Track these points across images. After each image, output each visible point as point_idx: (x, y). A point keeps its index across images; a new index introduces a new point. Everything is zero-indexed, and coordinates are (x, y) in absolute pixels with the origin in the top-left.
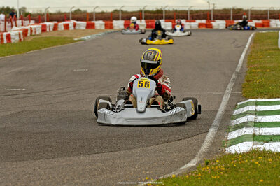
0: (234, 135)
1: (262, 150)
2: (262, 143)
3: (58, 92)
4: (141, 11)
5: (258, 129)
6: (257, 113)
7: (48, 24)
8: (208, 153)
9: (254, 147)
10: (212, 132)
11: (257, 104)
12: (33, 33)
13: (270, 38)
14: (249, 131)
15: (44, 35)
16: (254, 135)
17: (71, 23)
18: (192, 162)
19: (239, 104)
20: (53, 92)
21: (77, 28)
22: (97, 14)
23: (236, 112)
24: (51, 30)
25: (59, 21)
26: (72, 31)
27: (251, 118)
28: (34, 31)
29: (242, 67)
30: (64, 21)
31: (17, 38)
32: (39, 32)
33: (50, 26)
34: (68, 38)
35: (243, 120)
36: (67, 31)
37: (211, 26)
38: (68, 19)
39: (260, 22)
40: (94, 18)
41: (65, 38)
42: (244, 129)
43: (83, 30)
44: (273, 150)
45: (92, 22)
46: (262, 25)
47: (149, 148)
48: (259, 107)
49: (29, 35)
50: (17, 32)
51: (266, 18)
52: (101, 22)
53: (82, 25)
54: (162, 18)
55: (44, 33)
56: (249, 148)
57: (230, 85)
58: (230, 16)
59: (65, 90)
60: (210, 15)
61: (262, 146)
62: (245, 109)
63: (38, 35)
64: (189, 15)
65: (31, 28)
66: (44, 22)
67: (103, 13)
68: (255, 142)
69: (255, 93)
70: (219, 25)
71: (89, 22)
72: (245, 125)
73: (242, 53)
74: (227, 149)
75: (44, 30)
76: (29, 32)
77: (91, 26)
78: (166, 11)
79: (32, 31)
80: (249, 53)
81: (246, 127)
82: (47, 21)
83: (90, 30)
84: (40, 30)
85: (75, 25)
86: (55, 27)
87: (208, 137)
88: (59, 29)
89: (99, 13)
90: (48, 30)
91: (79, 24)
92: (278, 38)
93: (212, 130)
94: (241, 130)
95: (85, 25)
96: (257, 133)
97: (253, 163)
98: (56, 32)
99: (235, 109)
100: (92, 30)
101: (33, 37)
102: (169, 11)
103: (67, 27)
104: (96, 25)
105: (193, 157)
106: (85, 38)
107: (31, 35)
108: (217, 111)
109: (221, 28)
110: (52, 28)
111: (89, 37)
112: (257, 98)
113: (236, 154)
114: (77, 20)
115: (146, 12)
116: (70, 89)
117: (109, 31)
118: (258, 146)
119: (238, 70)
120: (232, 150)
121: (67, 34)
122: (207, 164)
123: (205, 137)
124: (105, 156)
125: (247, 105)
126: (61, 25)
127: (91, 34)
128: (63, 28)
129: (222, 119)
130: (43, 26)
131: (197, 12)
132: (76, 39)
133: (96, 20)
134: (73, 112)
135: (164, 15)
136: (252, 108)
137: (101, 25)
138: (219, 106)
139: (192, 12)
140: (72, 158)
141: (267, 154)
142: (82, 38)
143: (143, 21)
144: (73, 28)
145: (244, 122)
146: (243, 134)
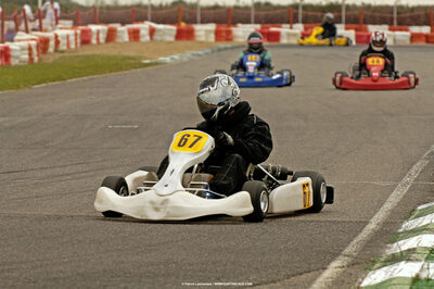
0: (377, 277)
3: (49, 172)
4: (296, 7)
7: (94, 28)
10: (333, 269)
12: (63, 47)
15: (87, 51)
16: (416, 279)
17: (144, 27)
19: (420, 208)
21: (157, 37)
22: (204, 9)
23: (408, 225)
24: (102, 40)
25: (123, 24)
26: (146, 43)
30: (131, 23)
31: (26, 57)
34: (131, 58)
36: (134, 44)
38: (142, 19)
40: (199, 18)
41: (125, 58)
42: (403, 263)
43: (170, 43)
49: (51, 49)
50: (25, 44)
52: (212, 27)
53: (168, 31)
54: (339, 21)
55: (86, 47)
57: (418, 167)
59: (67, 170)
62: (426, 220)
63: (73, 51)
64: (395, 15)
65: (56, 36)
67: (216, 7)
71: (183, 26)
75: (85, 40)
76: (52, 43)
77: (185, 35)
78: (348, 7)
79: (57, 42)
81: (408, 260)
82: (94, 23)
83: (182, 44)
84: (79, 41)
85: (152, 32)
86: (111, 36)
87: (320, 279)
88: (119, 40)
89: (209, 8)
90: (94, 41)
91: (160, 30)
93: (334, 264)
94: (395, 266)
95: (174, 33)
96: (424, 275)
98: (110, 44)
99: (407, 218)
100: (189, 43)
101: (58, 55)
102: (355, 7)
103: (135, 35)
104: (197, 33)
106: (168, 59)
107: (56, 50)
108: (366, 223)
110: (102, 37)
111: (176, 57)
114: (158, 23)
115: (306, 7)
116: (80, 168)
117: (222, 45)
121: (132, 51)
123: (313, 281)
126: (123, 31)
128: (126, 38)
129: (371, 241)
130: (83, 32)
131: (413, 9)
132: (147, 61)
133: (203, 22)
134: (59, 218)
135: (343, 13)
137: (208, 32)
138: (376, 212)
139: (401, 9)
142: (161, 59)
144: (148, 38)
145: (409, 250)
146: (395, 275)
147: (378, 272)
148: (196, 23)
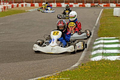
0: (94, 53)
1: (106, 59)
2: (106, 56)
5: (104, 50)
6: (104, 44)
7: (14, 4)
8: (83, 61)
9: (103, 58)
10: (85, 51)
11: (104, 39)
12: (8, 8)
13: (109, 11)
14: (100, 51)
15: (13, 9)
16: (103, 53)
17: (24, 4)
18: (76, 64)
19: (96, 39)
20: (16, 34)
21: (27, 6)
23: (95, 43)
25: (19, 3)
26: (25, 7)
27: (101, 46)
28: (8, 7)
29: (98, 24)
30: (21, 3)
31: (1, 10)
32: (10, 7)
33: (15, 5)
34: (23, 10)
35: (98, 46)
36: (22, 7)
37: (84, 6)
38: (23, 2)
39: (106, 4)
41: (21, 10)
42: (99, 50)
43: (30, 7)
44: (111, 59)
45: (34, 4)
46: (107, 6)
47: (58, 58)
48: (105, 41)
49: (6, 9)
50: (1, 8)
51: (108, 3)
52: (37, 4)
53: (29, 5)
54: (63, 2)
55: (13, 8)
56: (101, 59)
57: (93, 31)
58: (93, 2)
59: (21, 33)
60: (84, 1)
61: (106, 58)
62: (99, 42)
63: (10, 9)
64: (75, 1)
66: (12, 3)
68: (103, 56)
69: (103, 35)
70: (88, 5)
71: (32, 4)
72: (99, 48)
73: (98, 18)
74: (91, 59)
75: (13, 7)
76: (6, 7)
79: (7, 7)
80: (101, 18)
82: (14, 3)
83: (32, 7)
84: (11, 7)
85: (26, 5)
87: (83, 53)
88: (19, 7)
90: (14, 7)
92: (113, 11)
95: (30, 5)
96: (104, 52)
97: (102, 65)
98: (18, 8)
99: (95, 42)
101: (8, 10)
103: (22, 5)
104: (35, 5)
105: (77, 62)
106: (30, 10)
107: (7, 9)
108: (87, 43)
109: (89, 7)
110: (16, 6)
111: (32, 10)
112: (104, 37)
113: (95, 61)
114: (27, 3)
116: (24, 32)
118: (104, 58)
119: (96, 25)
120: (93, 59)
121: (23, 9)
122: (83, 65)
124: (38, 61)
125: (100, 40)
127: (33, 9)
128: (21, 6)
129: (89, 46)
130: (12, 5)
132: (26, 11)
133: (35, 3)
134: (25, 42)
136: (102, 41)
137: (37, 5)
140: (24, 62)
141: (108, 61)
142: (29, 10)
143: (55, 3)
144: (25, 6)
145: (98, 48)
146: (98, 52)
147: (94, 52)
148: (34, 3)
